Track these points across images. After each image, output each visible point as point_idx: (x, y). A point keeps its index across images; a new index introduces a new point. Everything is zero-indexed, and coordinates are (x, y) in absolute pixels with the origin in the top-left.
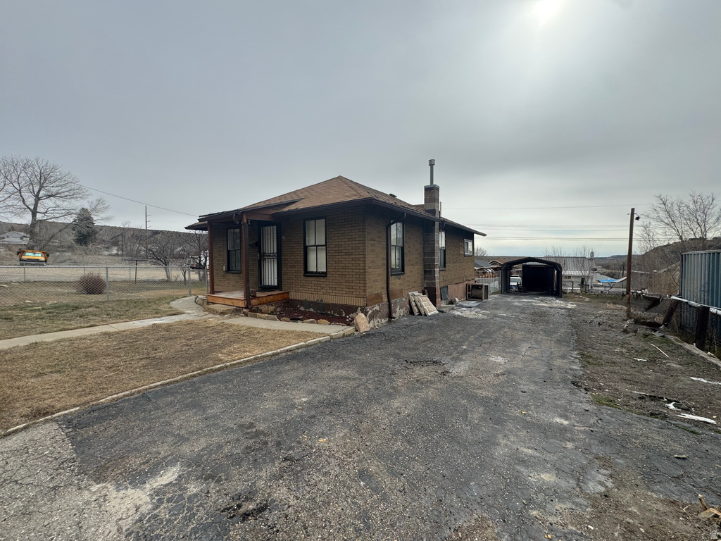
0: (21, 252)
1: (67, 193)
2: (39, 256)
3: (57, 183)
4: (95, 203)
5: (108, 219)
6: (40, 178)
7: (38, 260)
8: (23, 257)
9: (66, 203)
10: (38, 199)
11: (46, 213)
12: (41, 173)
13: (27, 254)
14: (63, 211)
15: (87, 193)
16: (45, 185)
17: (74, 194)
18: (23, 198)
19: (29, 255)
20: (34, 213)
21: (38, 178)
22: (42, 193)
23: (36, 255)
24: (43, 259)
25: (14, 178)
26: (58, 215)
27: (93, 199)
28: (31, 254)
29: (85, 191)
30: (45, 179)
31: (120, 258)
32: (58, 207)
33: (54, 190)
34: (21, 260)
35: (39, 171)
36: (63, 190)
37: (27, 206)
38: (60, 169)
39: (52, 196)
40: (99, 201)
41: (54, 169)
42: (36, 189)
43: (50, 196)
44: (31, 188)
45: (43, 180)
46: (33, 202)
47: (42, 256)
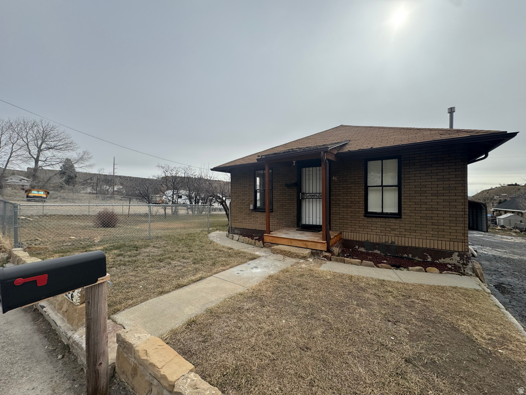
0: (28, 191)
1: (61, 147)
2: (42, 194)
3: (55, 139)
4: (82, 154)
5: (90, 166)
6: (43, 135)
7: (41, 197)
8: (30, 195)
9: (61, 154)
10: (40, 150)
11: (45, 161)
12: (43, 131)
13: (33, 192)
14: (58, 160)
15: (77, 146)
16: (46, 140)
17: (68, 147)
18: (29, 150)
19: (34, 193)
20: (37, 161)
21: (41, 135)
22: (44, 146)
23: (40, 193)
24: (45, 196)
25: (25, 134)
26: (54, 163)
27: (80, 151)
28: (35, 192)
29: (75, 145)
30: (46, 136)
31: (95, 195)
32: (54, 156)
33: (53, 144)
34: (27, 197)
35: (42, 129)
36: (59, 144)
37: (32, 156)
38: (58, 128)
39: (51, 148)
40: (84, 153)
41: (52, 129)
42: (39, 143)
43: (49, 148)
44: (36, 142)
45: (45, 136)
46: (37, 153)
47: (44, 194)
